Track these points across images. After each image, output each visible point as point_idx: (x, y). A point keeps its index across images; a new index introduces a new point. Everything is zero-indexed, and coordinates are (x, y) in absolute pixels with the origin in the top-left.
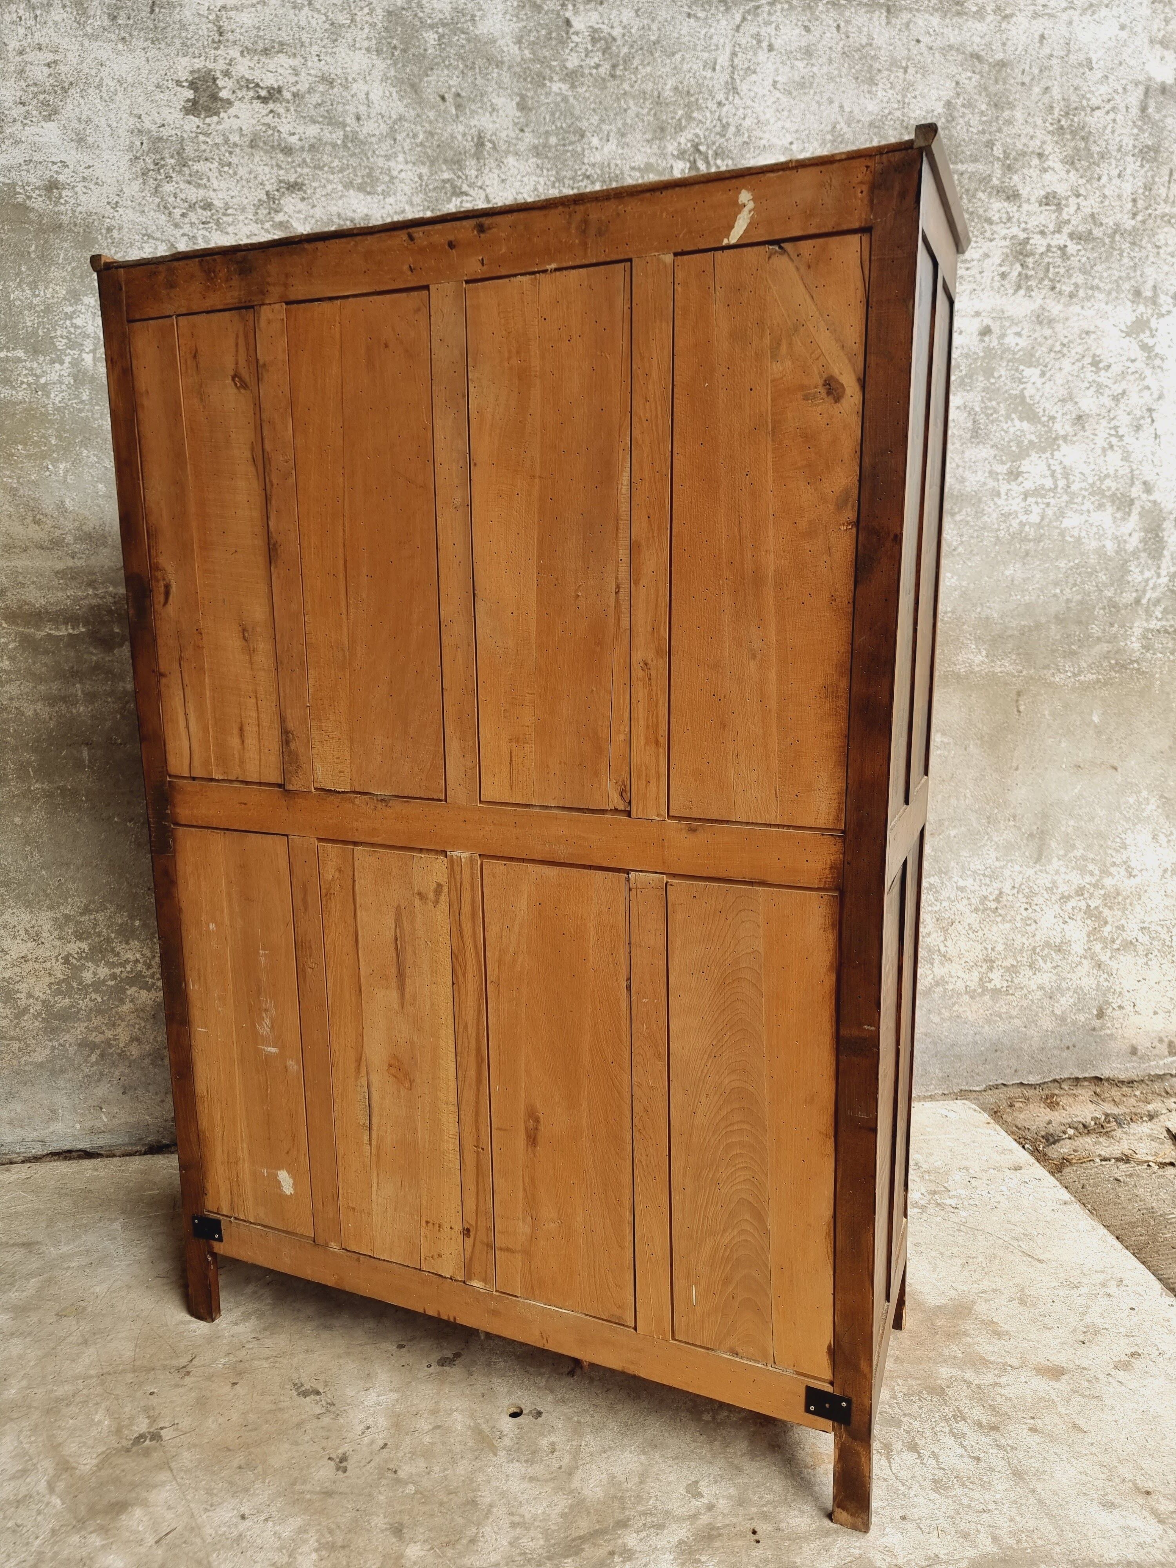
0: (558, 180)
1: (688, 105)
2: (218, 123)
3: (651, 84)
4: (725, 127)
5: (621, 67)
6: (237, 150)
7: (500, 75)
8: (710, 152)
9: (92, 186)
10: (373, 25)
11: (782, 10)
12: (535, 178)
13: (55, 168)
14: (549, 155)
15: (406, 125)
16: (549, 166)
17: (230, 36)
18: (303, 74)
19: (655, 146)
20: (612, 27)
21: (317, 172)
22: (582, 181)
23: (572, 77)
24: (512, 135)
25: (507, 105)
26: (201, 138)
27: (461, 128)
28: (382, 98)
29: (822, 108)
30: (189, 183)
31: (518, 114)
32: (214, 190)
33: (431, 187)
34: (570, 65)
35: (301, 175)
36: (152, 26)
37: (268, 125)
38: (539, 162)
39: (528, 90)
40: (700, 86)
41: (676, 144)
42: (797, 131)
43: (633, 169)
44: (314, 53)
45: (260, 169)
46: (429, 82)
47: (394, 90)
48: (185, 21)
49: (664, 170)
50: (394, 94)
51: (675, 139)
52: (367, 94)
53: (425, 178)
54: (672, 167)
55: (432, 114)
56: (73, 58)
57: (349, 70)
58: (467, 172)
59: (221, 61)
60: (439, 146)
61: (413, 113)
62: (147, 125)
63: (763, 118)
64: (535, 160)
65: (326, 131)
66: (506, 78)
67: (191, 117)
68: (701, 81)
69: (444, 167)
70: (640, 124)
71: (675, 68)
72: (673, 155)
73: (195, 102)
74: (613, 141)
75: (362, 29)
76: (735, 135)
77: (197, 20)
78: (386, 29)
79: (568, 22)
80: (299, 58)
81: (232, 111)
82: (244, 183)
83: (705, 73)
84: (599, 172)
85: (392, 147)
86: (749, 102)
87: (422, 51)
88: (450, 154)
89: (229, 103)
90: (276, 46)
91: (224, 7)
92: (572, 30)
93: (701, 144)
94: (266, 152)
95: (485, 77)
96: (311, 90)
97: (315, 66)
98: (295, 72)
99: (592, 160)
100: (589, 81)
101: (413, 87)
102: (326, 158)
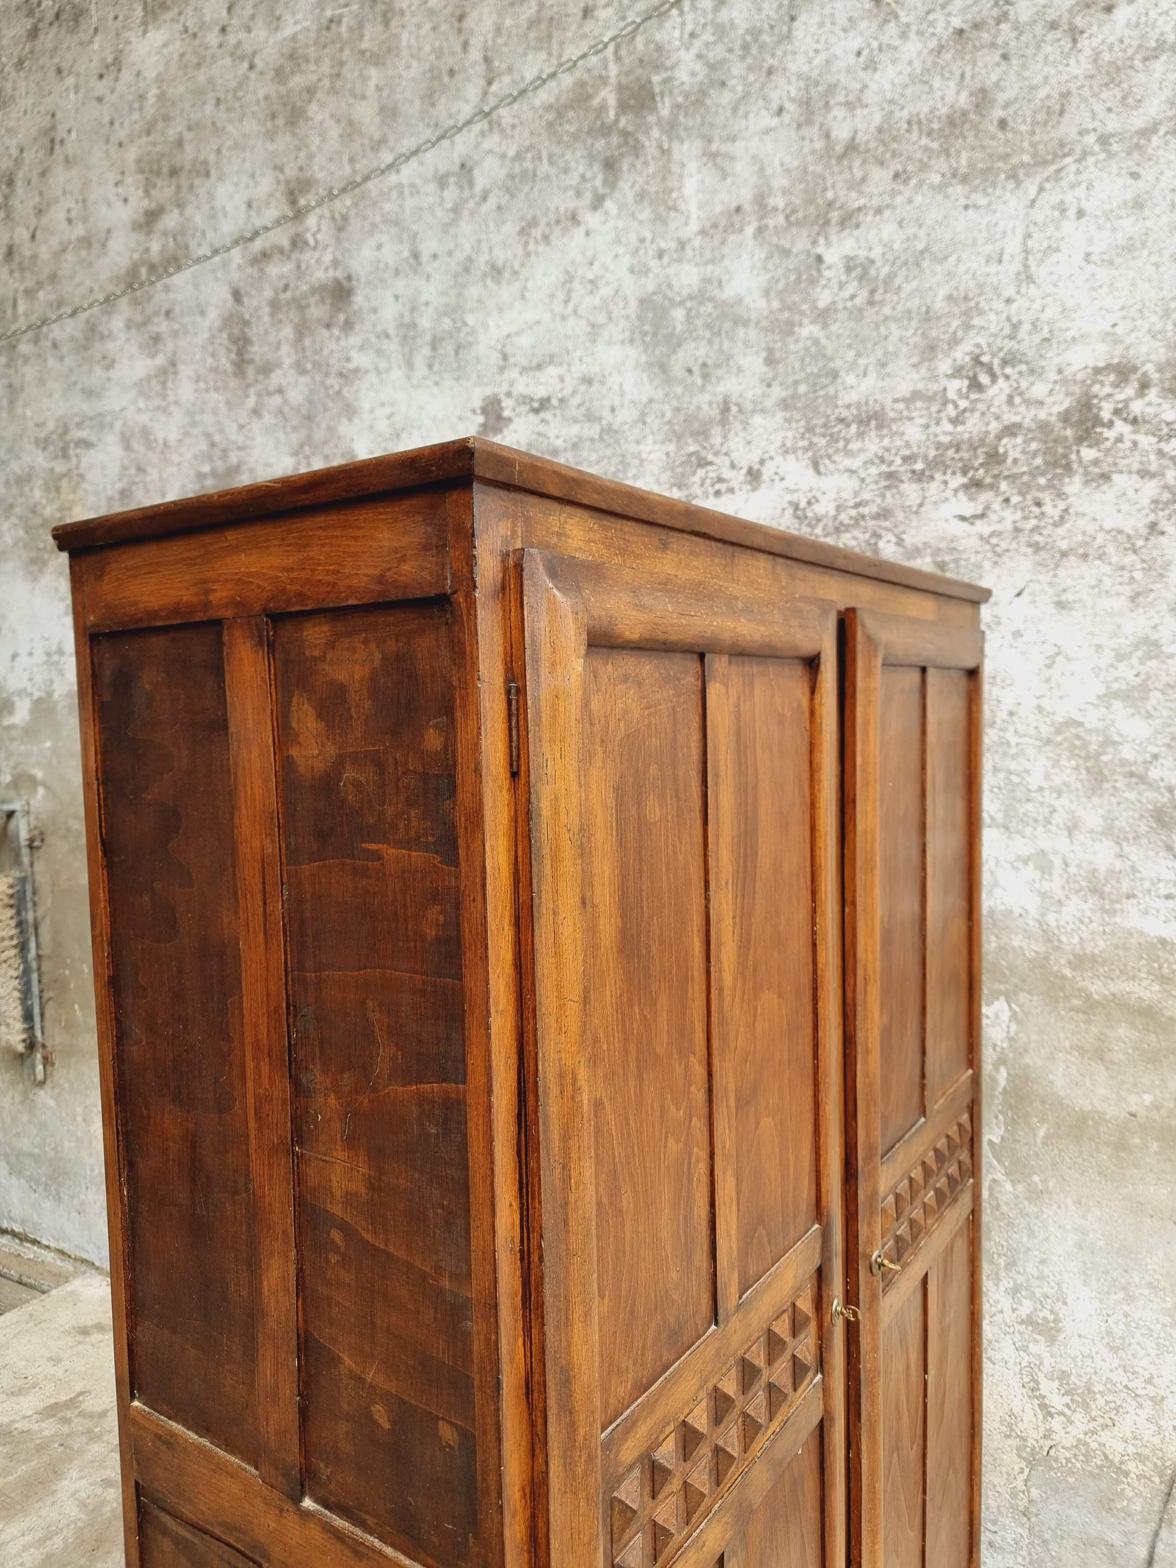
1: (966, 313)
3: (917, 301)
4: (1015, 327)
5: (881, 290)
7: (746, 334)
8: (996, 362)
10: (627, 317)
11: (1097, 162)
12: (782, 434)
14: (799, 405)
15: (655, 406)
16: (798, 417)
17: (512, 360)
18: (568, 379)
19: (923, 370)
20: (870, 249)
22: (835, 426)
23: (823, 316)
24: (759, 392)
25: (754, 364)
27: (707, 397)
28: (634, 385)
29: (1162, 269)
31: (765, 369)
33: (677, 463)
34: (821, 304)
36: (456, 367)
37: (539, 434)
38: (788, 415)
39: (776, 342)
40: (981, 286)
41: (950, 361)
42: (1123, 308)
43: (896, 400)
44: (577, 358)
46: (677, 359)
47: (644, 375)
48: (480, 356)
49: (936, 393)
50: (645, 379)
51: (949, 356)
52: (621, 385)
53: (672, 455)
54: (945, 390)
56: (403, 408)
57: (605, 366)
59: (505, 384)
60: (685, 420)
61: (661, 393)
63: (1070, 304)
64: (782, 414)
65: (586, 429)
66: (753, 334)
68: (982, 280)
69: (690, 440)
70: (905, 349)
71: (948, 274)
72: (946, 375)
74: (872, 375)
75: (617, 324)
76: (1030, 333)
77: (488, 352)
78: (639, 318)
79: (819, 259)
80: (565, 366)
81: (512, 426)
83: (988, 269)
84: (855, 412)
85: (642, 431)
86: (1050, 289)
87: (671, 330)
88: (696, 426)
89: (510, 420)
90: (547, 359)
91: (508, 336)
92: (824, 266)
93: (983, 354)
95: (732, 339)
96: (574, 393)
97: (578, 369)
98: (562, 379)
99: (847, 401)
100: (842, 315)
101: (664, 368)
102: (585, 453)
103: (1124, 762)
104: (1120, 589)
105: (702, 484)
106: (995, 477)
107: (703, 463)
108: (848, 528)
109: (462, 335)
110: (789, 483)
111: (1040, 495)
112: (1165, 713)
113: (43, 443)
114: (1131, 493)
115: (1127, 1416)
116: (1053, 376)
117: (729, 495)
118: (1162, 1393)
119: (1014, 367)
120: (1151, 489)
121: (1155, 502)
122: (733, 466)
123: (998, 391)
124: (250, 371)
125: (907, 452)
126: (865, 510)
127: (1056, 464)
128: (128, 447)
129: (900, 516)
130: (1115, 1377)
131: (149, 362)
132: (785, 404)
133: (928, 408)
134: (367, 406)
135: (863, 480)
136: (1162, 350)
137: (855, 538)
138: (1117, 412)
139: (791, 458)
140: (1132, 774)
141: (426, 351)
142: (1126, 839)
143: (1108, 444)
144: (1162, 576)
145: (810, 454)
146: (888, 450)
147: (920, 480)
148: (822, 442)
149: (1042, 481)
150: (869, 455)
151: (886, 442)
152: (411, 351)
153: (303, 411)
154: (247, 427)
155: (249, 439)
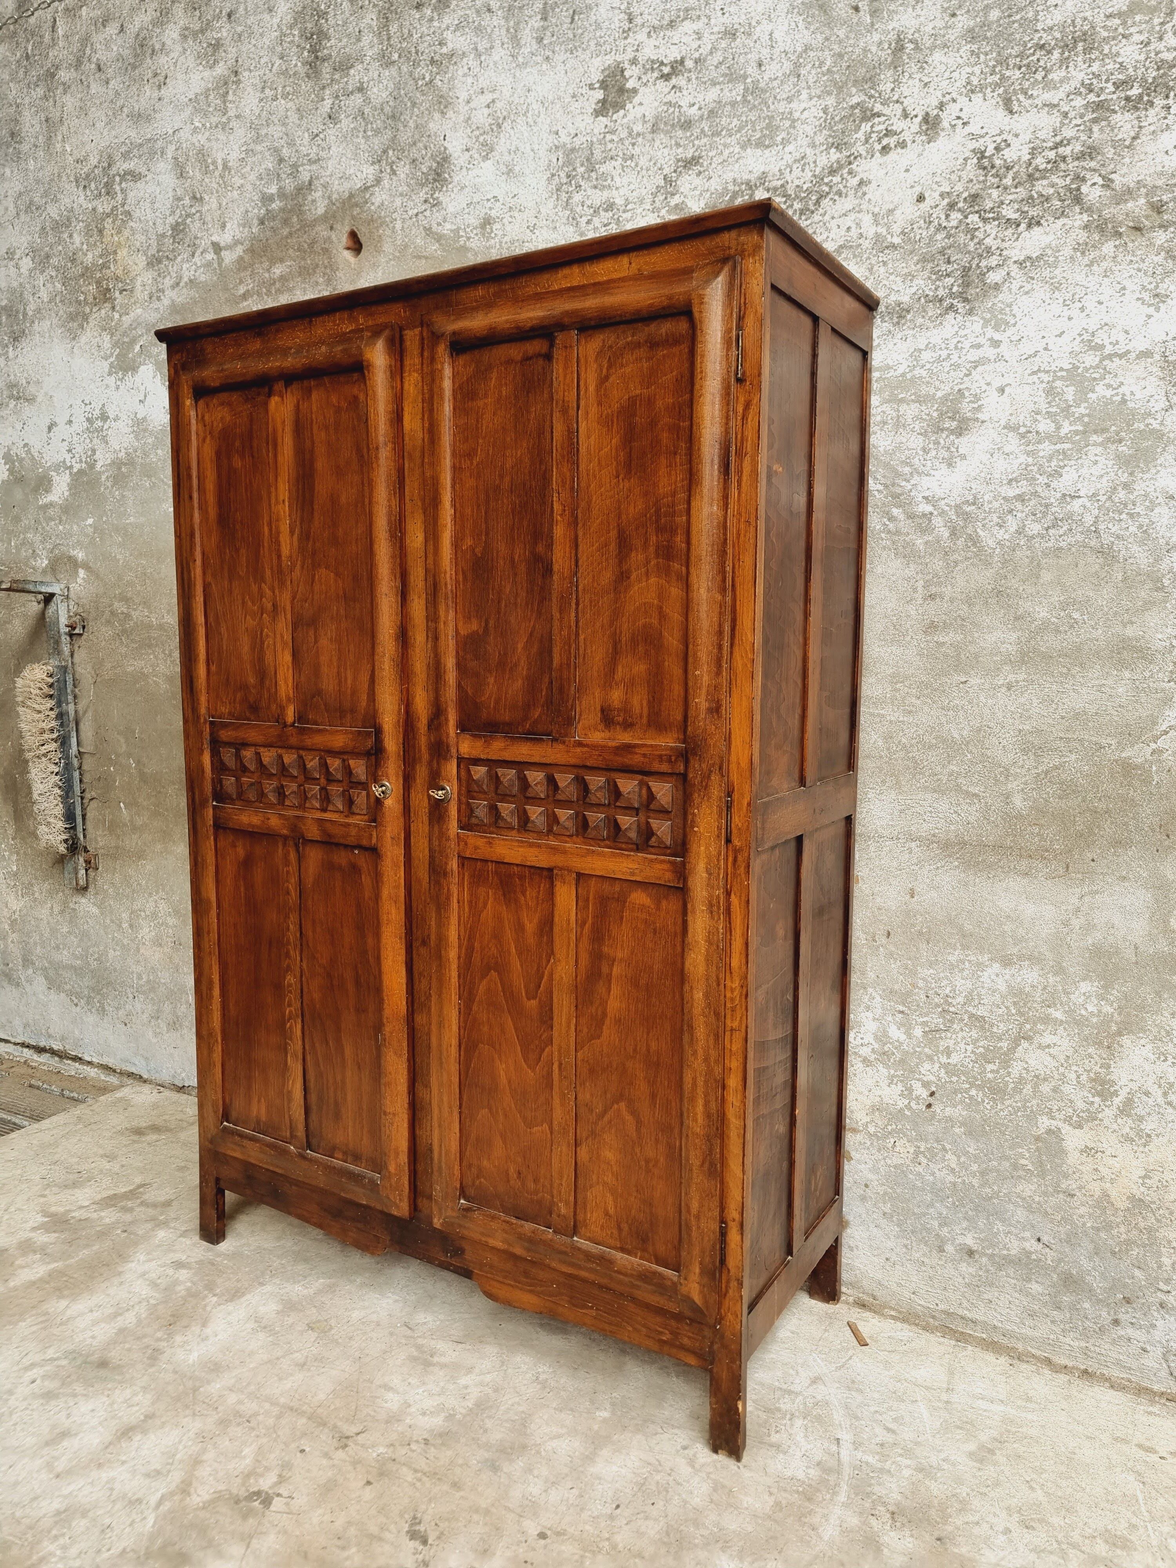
2: (625, 116)
6: (640, 139)
9: (516, 214)
12: (969, 70)
13: (489, 204)
14: (989, 34)
15: (812, 54)
16: (988, 48)
17: (639, 20)
18: (706, 35)
21: (715, 139)
22: (1033, 54)
24: (941, 24)
26: (609, 137)
27: (876, 37)
28: (788, 33)
30: (596, 187)
32: (617, 189)
33: (837, 119)
35: (699, 147)
36: (571, 36)
37: (669, 103)
38: (975, 47)
44: (718, 8)
45: (659, 153)
47: (800, 19)
48: (600, 20)
50: (801, 24)
52: (771, 35)
53: (831, 110)
55: (842, 33)
56: (506, 92)
57: (753, 14)
58: (881, 87)
59: (629, 50)
60: (849, 67)
61: (820, 37)
62: (564, 138)
64: (968, 46)
65: (726, 91)
67: (601, 118)
69: (854, 90)
73: (604, 102)
77: (610, 14)
80: (704, 20)
81: (636, 100)
82: (644, 172)
84: (1059, 36)
85: (795, 85)
88: (862, 72)
89: (635, 91)
90: (681, 13)
94: (667, 132)
96: (713, 50)
97: (719, 22)
98: (699, 35)
99: (1050, 22)
101: (823, 7)
102: (724, 121)
105: (867, 141)
107: (869, 115)
108: (1044, 174)
110: (973, 128)
113: (83, 182)
117: (899, 150)
122: (905, 115)
124: (326, 69)
125: (1121, 76)
126: (1066, 151)
128: (182, 175)
129: (1110, 152)
131: (207, 74)
132: (972, 35)
134: (463, 96)
135: (1065, 115)
137: (1053, 186)
139: (977, 98)
141: (536, 22)
145: (1001, 90)
146: (1097, 76)
147: (1136, 109)
148: (1017, 74)
150: (1074, 84)
151: (1096, 67)
152: (518, 23)
153: (387, 109)
154: (322, 136)
155: (323, 149)
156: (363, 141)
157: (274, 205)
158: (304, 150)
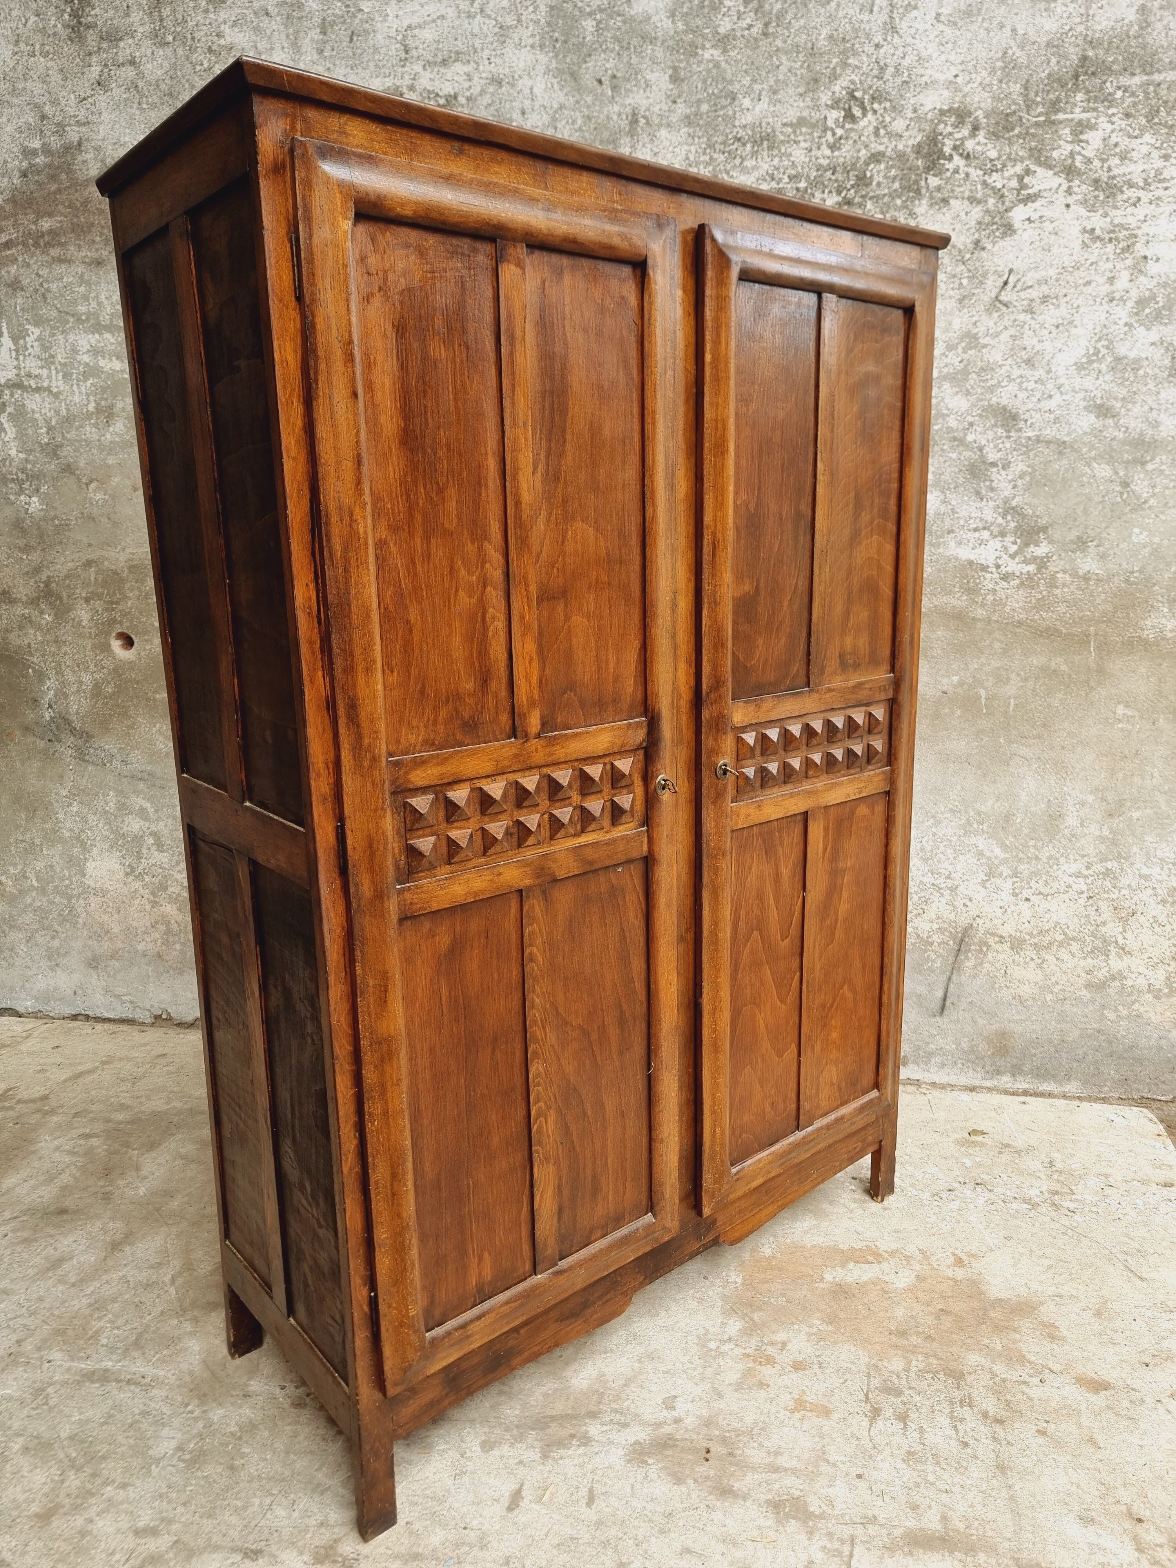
0: (709, 146)
1: (843, 52)
3: (804, 37)
4: (882, 70)
5: (774, 24)
7: (653, 51)
8: (866, 97)
10: (537, 22)
12: (686, 147)
14: (701, 122)
15: (566, 112)
16: (700, 134)
17: (414, 53)
18: (475, 78)
19: (808, 99)
22: (733, 144)
23: (724, 42)
24: (665, 108)
25: (660, 80)
27: (616, 108)
28: (545, 90)
29: (992, 34)
31: (671, 86)
34: (722, 30)
38: (691, 131)
39: (681, 61)
40: (856, 31)
41: (830, 94)
42: (963, 63)
43: (785, 125)
44: (485, 58)
46: (587, 69)
47: (555, 81)
48: (378, 45)
49: (818, 121)
50: (556, 85)
51: (829, 89)
52: (531, 89)
54: (825, 118)
55: (589, 99)
57: (515, 69)
59: (407, 77)
60: (595, 129)
61: (572, 100)
63: (924, 54)
64: (686, 129)
66: (660, 53)
68: (857, 26)
70: (793, 79)
71: (830, 16)
72: (827, 105)
74: (765, 99)
75: (527, 28)
76: (893, 76)
77: (387, 42)
78: (549, 24)
80: (473, 64)
83: (862, 17)
84: (750, 133)
86: (909, 40)
87: (581, 40)
88: (606, 134)
90: (453, 55)
91: (409, 27)
93: (857, 90)
95: (640, 55)
96: (482, 93)
97: (486, 69)
98: (469, 77)
99: (744, 122)
100: (741, 43)
101: (573, 75)
103: (950, 430)
104: (952, 293)
106: (862, 197)
109: (357, 21)
111: (897, 214)
112: (979, 391)
114: (963, 214)
115: (933, 905)
116: (910, 115)
118: (956, 883)
119: (880, 103)
120: (977, 212)
121: (979, 223)
123: (867, 123)
124: (91, 36)
125: (793, 172)
127: (909, 189)
130: (925, 880)
132: (688, 121)
133: (811, 134)
136: (989, 100)
138: (955, 148)
140: (955, 439)
141: (315, 34)
142: (949, 489)
143: (948, 174)
144: (982, 283)
145: (711, 168)
146: (778, 169)
148: (722, 158)
149: (899, 202)
150: (762, 172)
151: (776, 161)
152: (297, 32)
153: (163, 87)
154: (90, 100)
155: (92, 113)
156: (138, 112)
157: (37, 160)
158: (71, 111)
